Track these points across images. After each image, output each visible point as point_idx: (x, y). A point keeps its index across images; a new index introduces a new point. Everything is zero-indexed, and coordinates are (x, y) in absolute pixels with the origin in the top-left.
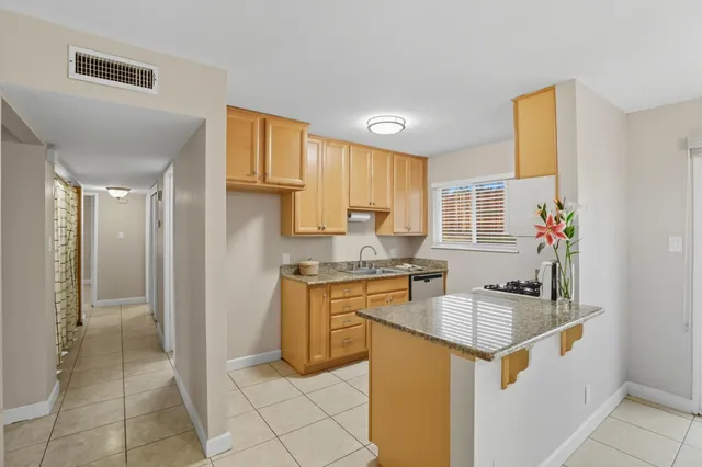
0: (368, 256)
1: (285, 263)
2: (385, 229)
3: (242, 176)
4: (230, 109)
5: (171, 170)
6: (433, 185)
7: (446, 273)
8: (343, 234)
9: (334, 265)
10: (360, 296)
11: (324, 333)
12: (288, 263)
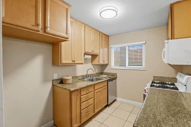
0: (90, 73)
1: (55, 78)
2: (96, 62)
6: (111, 46)
7: (116, 78)
8: (82, 64)
9: (77, 77)
10: (92, 92)
11: (78, 112)
12: (57, 78)
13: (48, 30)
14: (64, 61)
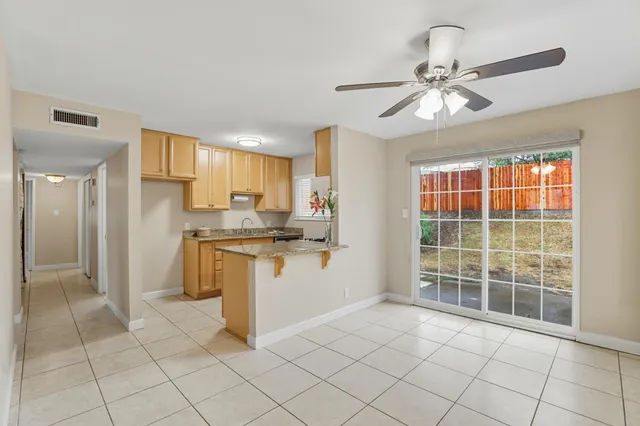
0: (247, 225)
1: (186, 229)
2: (260, 207)
3: (153, 172)
4: (144, 130)
5: (104, 165)
6: (295, 177)
7: (302, 236)
8: (227, 210)
9: (223, 231)
11: (210, 272)
12: (189, 229)
13: (173, 173)
14: (196, 206)
